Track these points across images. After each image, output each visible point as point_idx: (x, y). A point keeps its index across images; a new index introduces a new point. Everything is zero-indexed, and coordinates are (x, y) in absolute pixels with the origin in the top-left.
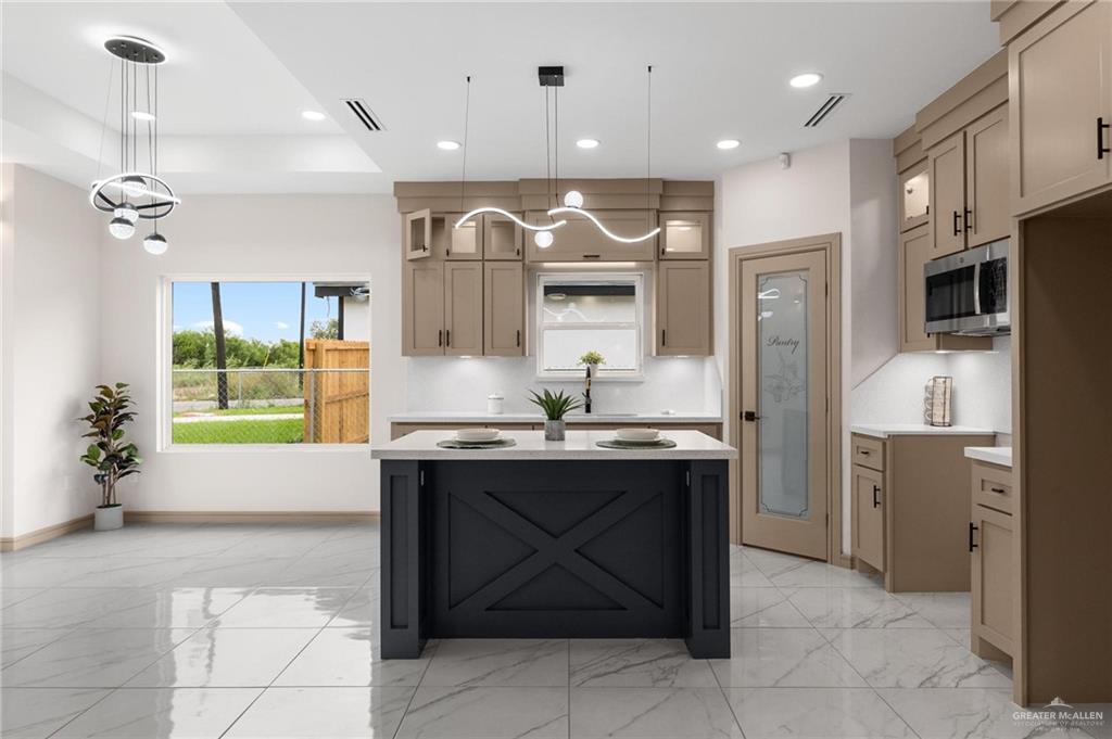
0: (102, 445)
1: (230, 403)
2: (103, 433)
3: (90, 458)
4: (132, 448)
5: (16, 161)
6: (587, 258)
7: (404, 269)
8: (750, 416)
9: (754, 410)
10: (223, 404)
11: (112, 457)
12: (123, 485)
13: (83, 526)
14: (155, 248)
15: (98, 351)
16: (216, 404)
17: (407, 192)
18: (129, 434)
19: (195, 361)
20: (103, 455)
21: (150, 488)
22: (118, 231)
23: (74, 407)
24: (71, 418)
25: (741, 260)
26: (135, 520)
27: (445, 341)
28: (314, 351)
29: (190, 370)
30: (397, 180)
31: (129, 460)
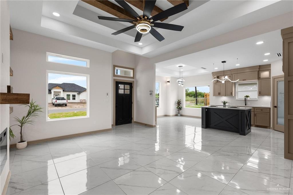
0: (178, 107)
1: (198, 104)
2: (178, 105)
3: (177, 108)
4: (181, 107)
5: (171, 76)
6: (243, 80)
7: (213, 84)
8: (276, 107)
9: (276, 106)
10: (197, 104)
11: (179, 108)
12: (180, 111)
13: (176, 115)
14: (182, 86)
15: (178, 96)
16: (196, 104)
17: (214, 73)
18: (181, 105)
19: (193, 96)
20: (178, 108)
21: (183, 112)
22: (179, 85)
23: (176, 102)
24: (175, 104)
25: (274, 79)
26: (181, 115)
27: (219, 94)
28: (206, 95)
29: (193, 98)
30: (213, 72)
31: (181, 109)
